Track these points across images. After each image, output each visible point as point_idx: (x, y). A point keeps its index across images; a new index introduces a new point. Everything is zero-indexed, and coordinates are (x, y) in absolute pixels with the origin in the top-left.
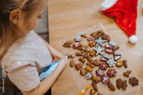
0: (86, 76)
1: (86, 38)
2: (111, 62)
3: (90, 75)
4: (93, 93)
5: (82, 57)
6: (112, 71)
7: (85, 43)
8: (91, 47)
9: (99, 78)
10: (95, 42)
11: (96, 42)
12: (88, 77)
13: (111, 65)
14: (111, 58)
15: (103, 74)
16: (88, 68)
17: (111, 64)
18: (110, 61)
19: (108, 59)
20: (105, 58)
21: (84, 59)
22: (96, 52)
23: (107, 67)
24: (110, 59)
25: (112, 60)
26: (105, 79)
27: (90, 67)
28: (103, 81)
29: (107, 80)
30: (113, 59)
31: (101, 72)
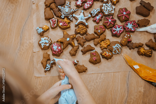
0: (115, 52)
1: (48, 29)
2: (108, 8)
3: (116, 46)
4: (144, 51)
5: (81, 48)
6: (123, 13)
7: (57, 35)
8: (69, 27)
9: (126, 35)
10: (63, 19)
11: (65, 17)
12: (118, 49)
13: (112, 10)
14: (102, 6)
15: (121, 27)
16: (103, 44)
17: (110, 10)
18: (105, 9)
19: (101, 11)
20: (97, 15)
21: (85, 46)
22: (82, 23)
23: (112, 18)
24: (103, 8)
25: (106, 6)
26: (130, 26)
27: (103, 42)
28: (133, 30)
29: (132, 24)
30: (104, 4)
31: (117, 28)
